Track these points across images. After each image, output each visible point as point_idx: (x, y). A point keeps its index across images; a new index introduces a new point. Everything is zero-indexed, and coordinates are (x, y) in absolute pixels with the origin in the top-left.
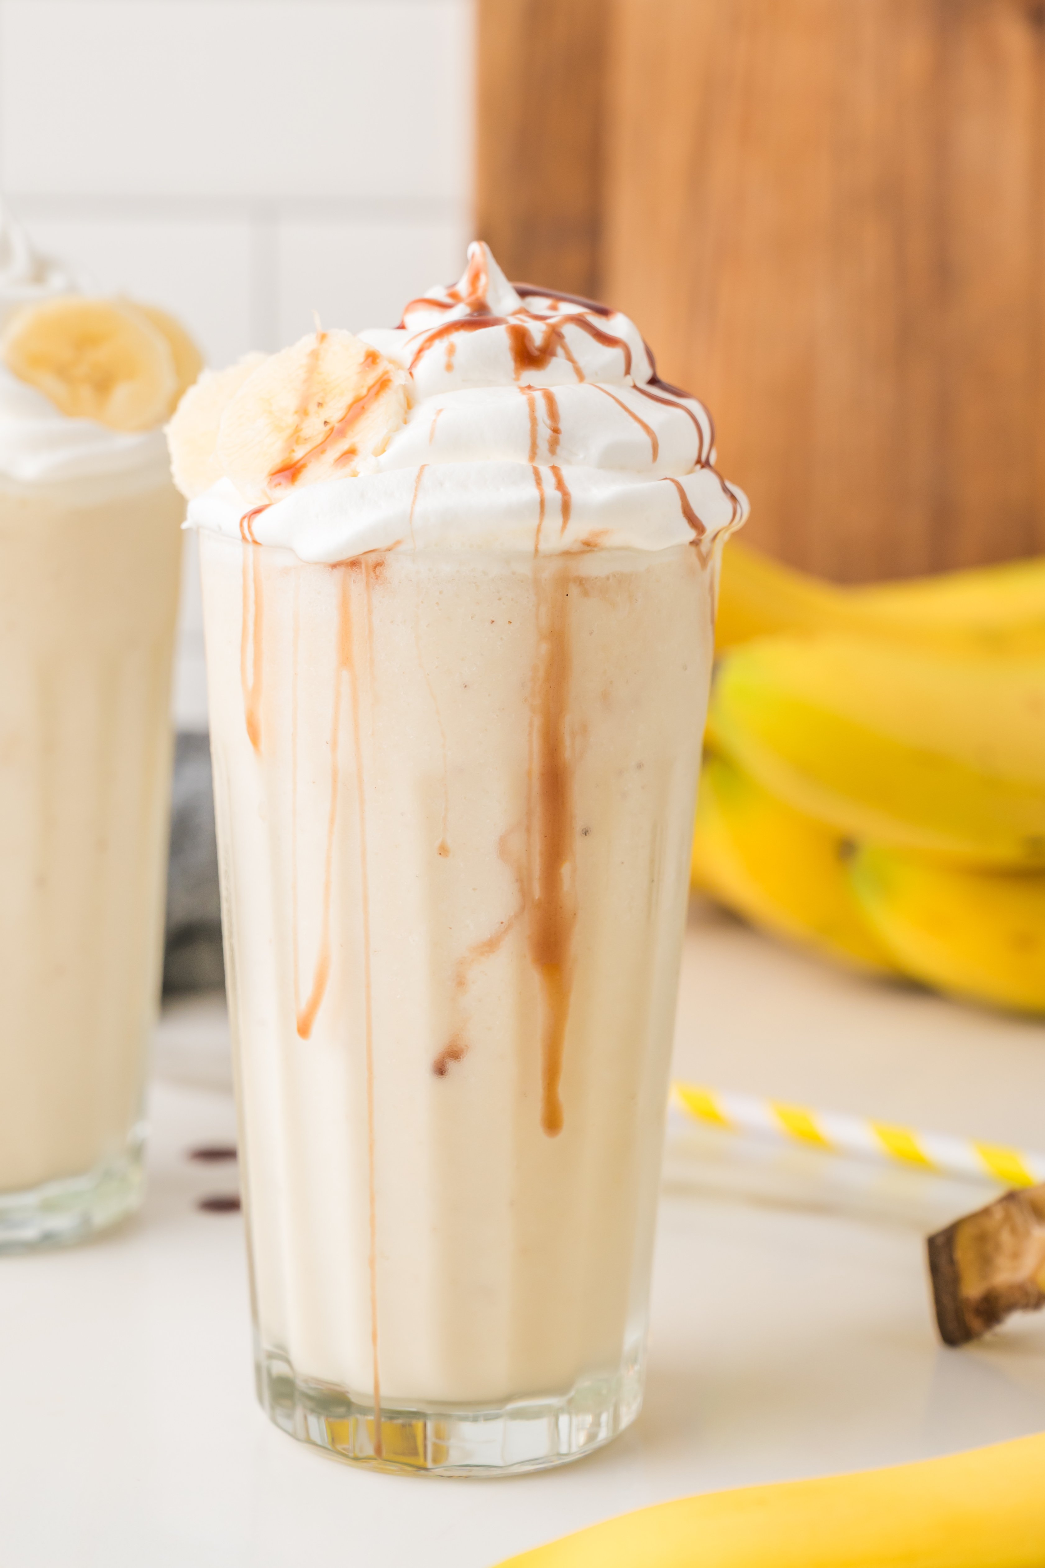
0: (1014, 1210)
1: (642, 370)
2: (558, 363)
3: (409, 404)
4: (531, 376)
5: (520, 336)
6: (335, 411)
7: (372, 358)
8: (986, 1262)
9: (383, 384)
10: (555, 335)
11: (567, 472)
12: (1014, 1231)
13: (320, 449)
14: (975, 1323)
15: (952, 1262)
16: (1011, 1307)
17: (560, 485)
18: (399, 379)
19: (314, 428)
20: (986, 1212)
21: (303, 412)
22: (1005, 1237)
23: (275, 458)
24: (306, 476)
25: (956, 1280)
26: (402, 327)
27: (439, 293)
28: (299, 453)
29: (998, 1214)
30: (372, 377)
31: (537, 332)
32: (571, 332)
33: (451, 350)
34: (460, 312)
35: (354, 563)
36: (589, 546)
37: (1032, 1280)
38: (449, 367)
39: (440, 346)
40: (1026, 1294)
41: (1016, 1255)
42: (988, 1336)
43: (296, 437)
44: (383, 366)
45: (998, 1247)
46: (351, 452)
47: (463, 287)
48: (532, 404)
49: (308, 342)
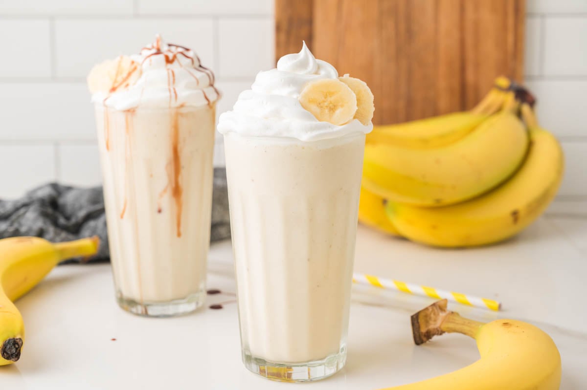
0: (435, 308)
1: (197, 64)
2: (176, 63)
3: (141, 73)
4: (169, 66)
5: (167, 58)
6: (125, 75)
7: (133, 62)
8: (427, 322)
9: (135, 69)
10: (175, 57)
11: (177, 89)
12: (434, 314)
13: (121, 84)
14: (424, 339)
15: (418, 322)
16: (434, 335)
17: (175, 92)
18: (139, 68)
19: (120, 79)
20: (427, 309)
21: (117, 75)
22: (432, 315)
23: (110, 87)
24: (118, 91)
25: (419, 327)
26: (140, 54)
27: (149, 46)
28: (116, 85)
29: (430, 309)
30: (133, 67)
31: (171, 56)
32: (179, 56)
33: (151, 61)
34: (154, 51)
35: (128, 111)
36: (182, 106)
37: (440, 327)
38: (150, 64)
39: (148, 60)
40: (438, 331)
41: (435, 321)
42: (428, 342)
43: (115, 81)
44: (135, 64)
45: (430, 318)
46: (127, 85)
47: (155, 45)
48: (169, 74)
49: (118, 58)
